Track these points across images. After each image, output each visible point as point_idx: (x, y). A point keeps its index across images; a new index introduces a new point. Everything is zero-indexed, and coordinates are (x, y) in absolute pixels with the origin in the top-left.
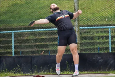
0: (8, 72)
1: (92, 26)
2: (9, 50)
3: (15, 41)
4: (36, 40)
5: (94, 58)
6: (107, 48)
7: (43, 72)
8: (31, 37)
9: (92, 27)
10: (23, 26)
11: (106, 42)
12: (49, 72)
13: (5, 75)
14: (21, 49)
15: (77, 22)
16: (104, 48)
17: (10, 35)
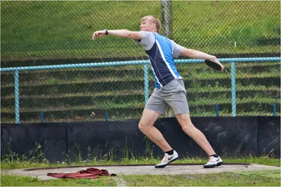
0: (18, 159)
5: (206, 129)
7: (95, 160)
12: (108, 160)
13: (12, 166)
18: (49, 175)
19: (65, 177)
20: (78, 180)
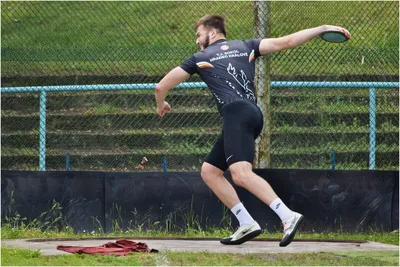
0: (23, 225)
1: (314, 78)
2: (27, 152)
3: (49, 120)
4: (119, 121)
5: (316, 189)
6: (363, 156)
7: (140, 229)
8: (104, 109)
9: (311, 83)
10: (79, 69)
11: (357, 134)
12: (162, 231)
13: (12, 234)
14: (69, 147)
15: (261, 63)
16: (350, 154)
17: (32, 101)
18: (60, 248)
19: (81, 252)
20: (100, 257)
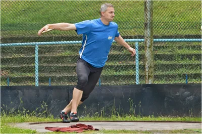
0: (27, 115)
5: (178, 94)
8: (67, 53)
13: (22, 120)
15: (148, 30)
19: (58, 131)
